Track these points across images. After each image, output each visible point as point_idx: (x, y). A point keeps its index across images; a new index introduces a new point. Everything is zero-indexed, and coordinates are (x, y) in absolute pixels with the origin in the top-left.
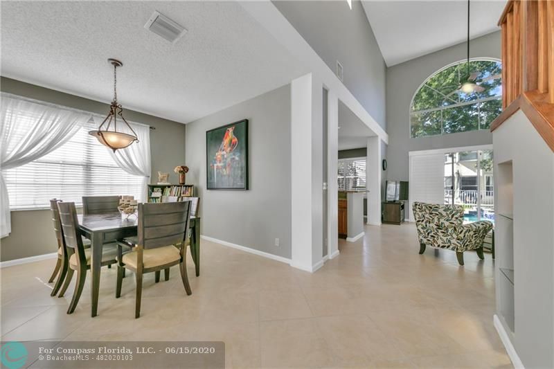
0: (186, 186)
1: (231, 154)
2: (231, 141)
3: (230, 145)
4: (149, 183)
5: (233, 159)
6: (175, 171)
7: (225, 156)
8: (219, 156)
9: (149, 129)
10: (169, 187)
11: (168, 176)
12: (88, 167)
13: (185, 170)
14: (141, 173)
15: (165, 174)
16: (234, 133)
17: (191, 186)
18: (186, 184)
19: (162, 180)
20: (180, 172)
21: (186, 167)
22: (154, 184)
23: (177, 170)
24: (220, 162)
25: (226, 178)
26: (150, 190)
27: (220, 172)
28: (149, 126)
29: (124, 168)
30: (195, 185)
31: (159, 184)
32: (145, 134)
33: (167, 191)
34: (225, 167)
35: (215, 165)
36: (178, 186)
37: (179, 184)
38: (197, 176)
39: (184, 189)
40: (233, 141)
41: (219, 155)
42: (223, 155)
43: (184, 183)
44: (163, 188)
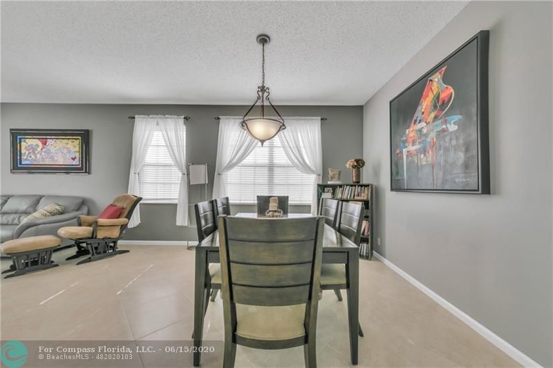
0: (361, 186)
1: (438, 122)
2: (438, 97)
3: (435, 107)
4: (321, 183)
5: (444, 131)
6: (347, 166)
7: (425, 131)
8: (412, 135)
9: (320, 121)
10: (341, 186)
11: (340, 174)
12: (271, 167)
13: (359, 164)
14: (313, 172)
15: (336, 172)
16: (446, 80)
17: (368, 186)
18: (361, 183)
19: (332, 178)
20: (354, 167)
21: (362, 160)
22: (325, 183)
23: (349, 165)
24: (414, 143)
25: (427, 170)
26: (321, 191)
27: (412, 162)
28: (320, 118)
29: (297, 167)
30: (375, 184)
31: (329, 183)
32: (316, 128)
33: (339, 191)
34: (424, 151)
35: (404, 150)
36: (352, 186)
37: (352, 183)
38: (377, 173)
39: (358, 189)
40: (442, 96)
41: (411, 132)
42: (420, 131)
43: (359, 182)
44: (334, 187)
